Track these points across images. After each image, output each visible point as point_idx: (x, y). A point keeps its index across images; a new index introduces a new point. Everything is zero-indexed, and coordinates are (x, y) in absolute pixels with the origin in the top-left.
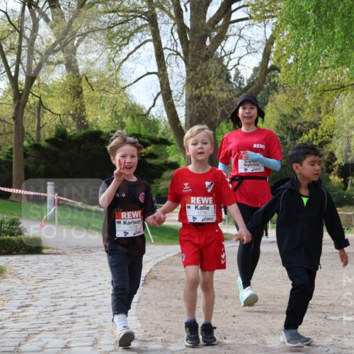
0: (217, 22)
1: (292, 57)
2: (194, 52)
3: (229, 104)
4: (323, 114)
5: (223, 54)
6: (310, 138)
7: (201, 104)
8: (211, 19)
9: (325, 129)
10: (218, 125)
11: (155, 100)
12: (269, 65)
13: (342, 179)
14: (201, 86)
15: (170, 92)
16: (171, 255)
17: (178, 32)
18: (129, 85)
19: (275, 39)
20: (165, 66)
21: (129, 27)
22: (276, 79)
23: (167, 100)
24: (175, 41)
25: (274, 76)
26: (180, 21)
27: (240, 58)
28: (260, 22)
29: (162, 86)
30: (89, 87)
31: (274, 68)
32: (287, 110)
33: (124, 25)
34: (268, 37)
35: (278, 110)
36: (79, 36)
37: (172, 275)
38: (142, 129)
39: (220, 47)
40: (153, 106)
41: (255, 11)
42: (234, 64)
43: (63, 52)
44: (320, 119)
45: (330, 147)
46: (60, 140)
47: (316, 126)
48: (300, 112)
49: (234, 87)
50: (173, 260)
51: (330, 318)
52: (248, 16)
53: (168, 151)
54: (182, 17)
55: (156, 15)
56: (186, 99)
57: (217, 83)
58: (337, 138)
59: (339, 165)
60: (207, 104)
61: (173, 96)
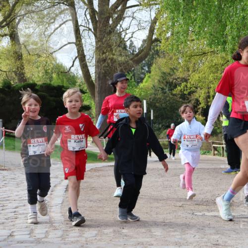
0: (117, 8)
1: (170, 33)
2: (101, 28)
3: (126, 64)
4: (190, 72)
5: (121, 30)
6: (182, 89)
7: (106, 65)
8: (112, 5)
9: (192, 82)
11: (74, 62)
12: (154, 38)
13: (204, 118)
14: (106, 53)
15: (84, 56)
17: (90, 15)
18: (55, 52)
19: (157, 19)
20: (80, 38)
21: (55, 11)
22: (158, 47)
23: (82, 62)
24: (88, 21)
25: (157, 45)
26: (91, 6)
27: (133, 33)
28: (147, 8)
29: (78, 52)
30: (27, 52)
31: (157, 40)
32: (166, 70)
33: (51, 9)
34: (153, 18)
35: (160, 69)
36: (19, 16)
38: (65, 82)
39: (119, 25)
40: (73, 66)
42: (129, 37)
43: (8, 27)
44: (189, 76)
45: (196, 96)
46: (6, 89)
47: (186, 80)
48: (175, 71)
49: (129, 53)
51: (196, 214)
52: (139, 4)
54: (93, 3)
55: (74, 2)
56: (96, 61)
57: (117, 50)
58: (201, 89)
59: (202, 108)
60: (110, 64)
61: (86, 59)
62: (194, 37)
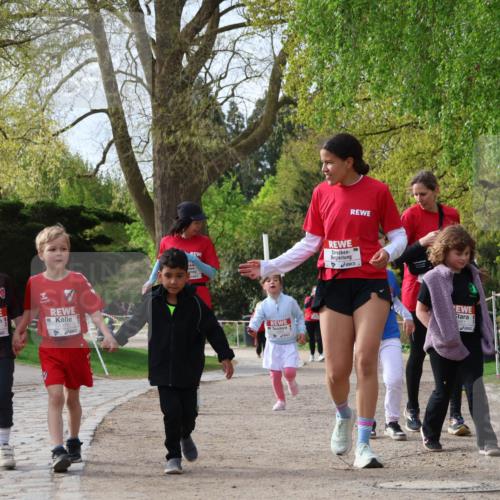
0: (197, 30)
1: (315, 84)
2: (164, 77)
3: (221, 156)
5: (209, 80)
8: (187, 26)
10: (206, 189)
11: (105, 153)
14: (175, 132)
15: (129, 140)
16: (136, 394)
17: (138, 47)
18: (63, 131)
19: (287, 55)
20: (118, 98)
21: (60, 39)
22: (291, 117)
23: (125, 152)
24: (134, 60)
25: (288, 113)
26: (139, 29)
27: (235, 86)
28: (263, 30)
29: (115, 130)
31: (288, 101)
32: (310, 166)
33: (51, 36)
34: (277, 53)
35: (295, 163)
37: (137, 426)
38: (86, 198)
39: (203, 70)
40: (103, 162)
41: (256, 13)
49: (229, 130)
50: (139, 402)
51: (381, 485)
52: (245, 21)
53: (128, 232)
54: (143, 23)
55: (101, 21)
56: (154, 150)
57: (202, 125)
60: (187, 157)
61: (133, 146)
62: (369, 94)
